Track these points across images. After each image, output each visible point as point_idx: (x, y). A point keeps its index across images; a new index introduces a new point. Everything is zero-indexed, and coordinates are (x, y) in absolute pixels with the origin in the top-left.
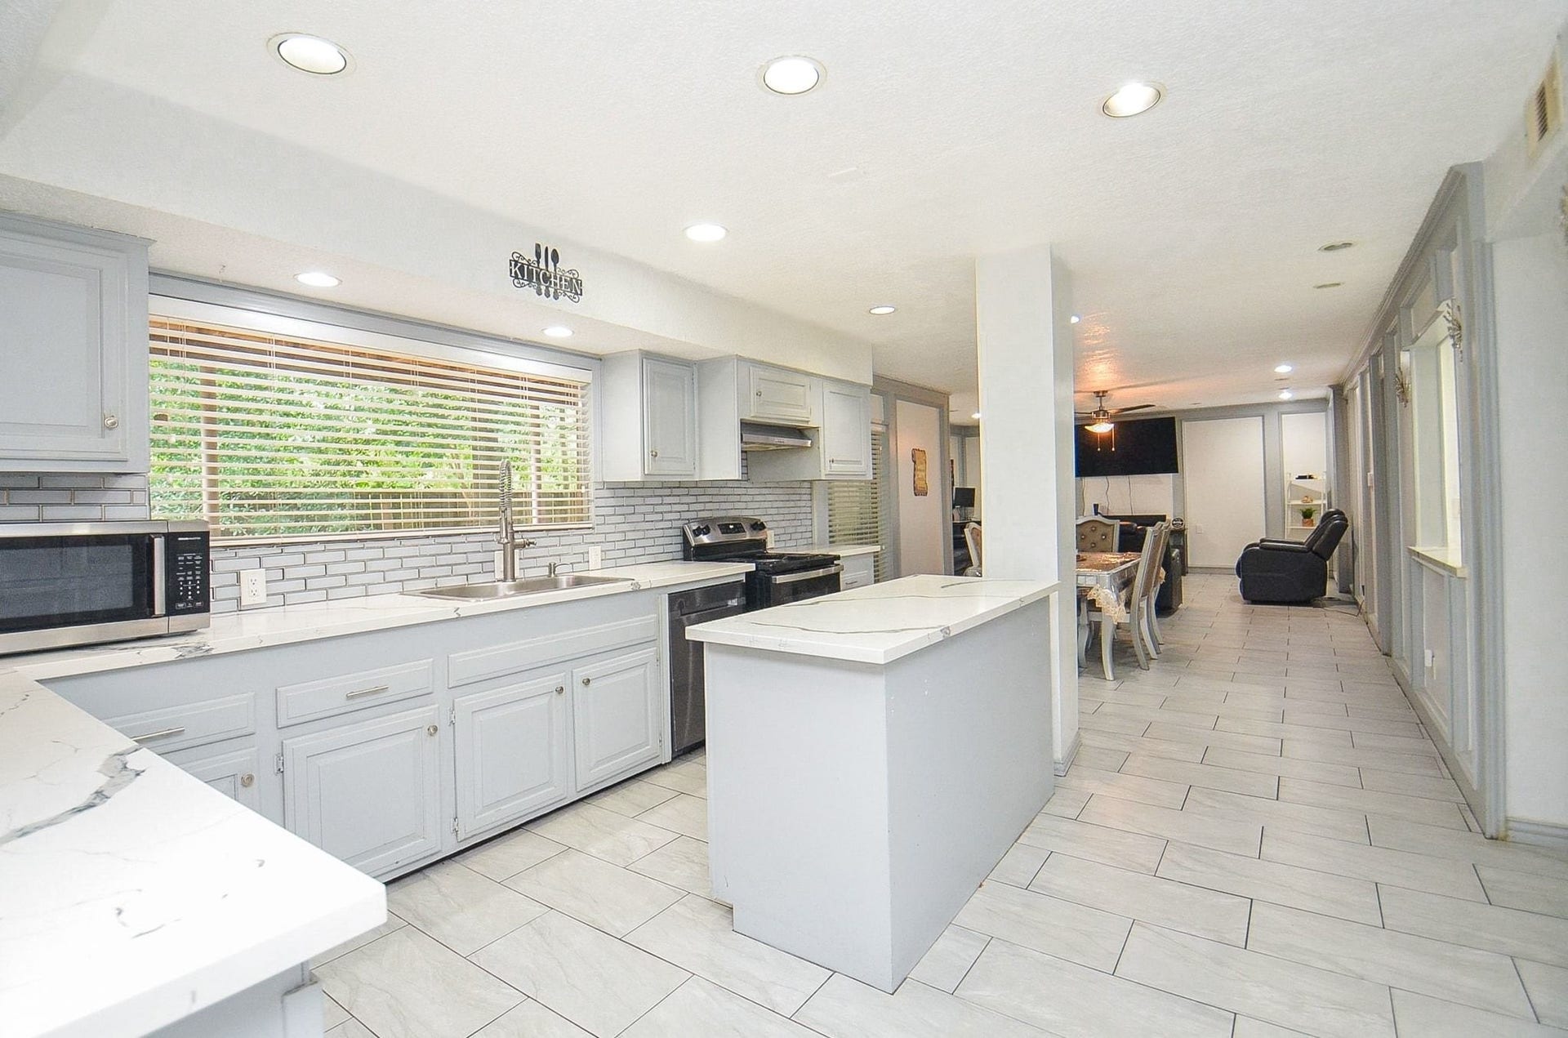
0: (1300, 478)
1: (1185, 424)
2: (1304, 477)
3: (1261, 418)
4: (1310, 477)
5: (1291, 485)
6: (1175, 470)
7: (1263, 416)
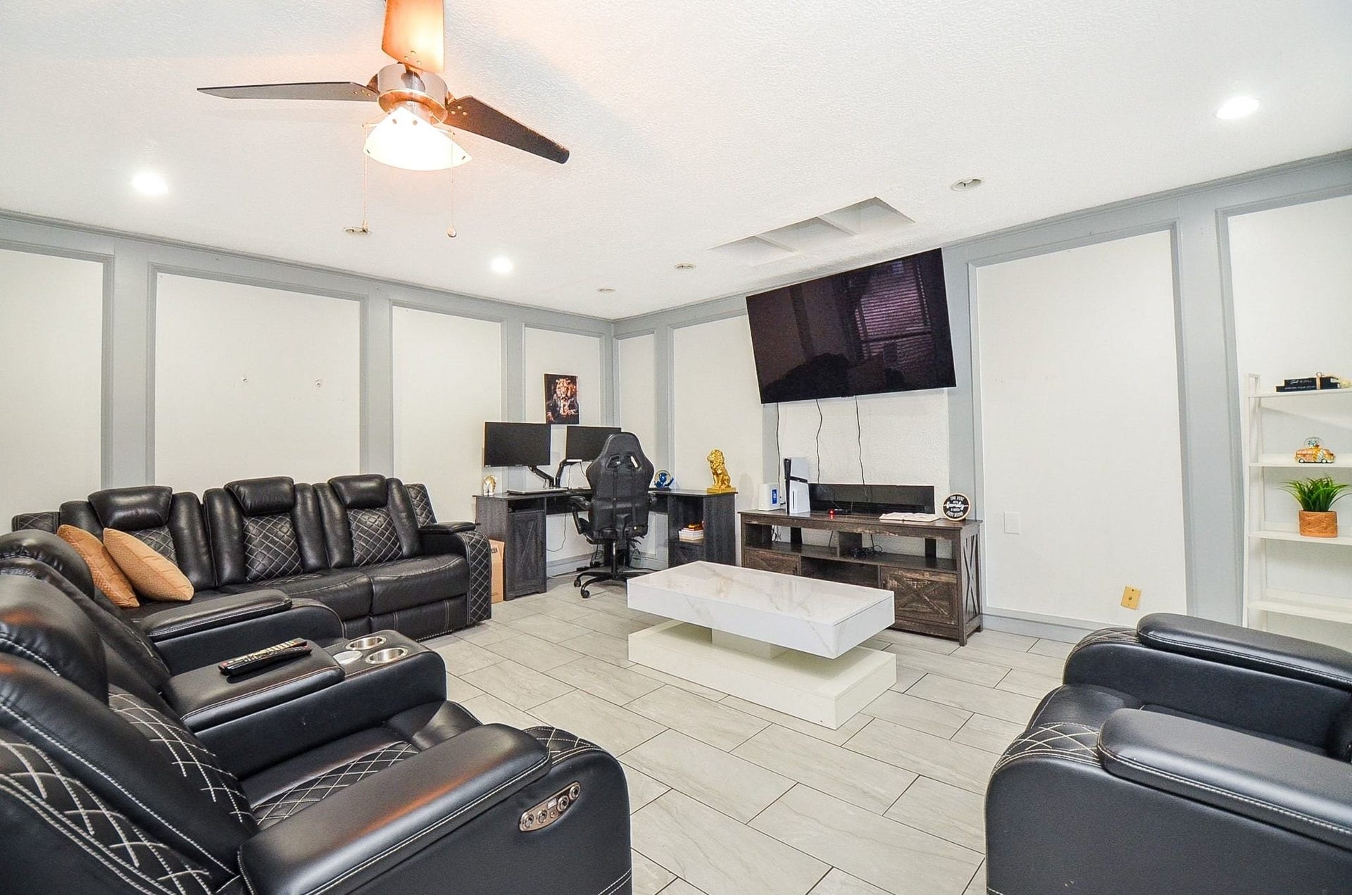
0: (1289, 386)
1: (980, 275)
2: (1308, 384)
3: (1167, 233)
4: (1327, 383)
5: (1260, 408)
6: (950, 381)
7: (1173, 227)
